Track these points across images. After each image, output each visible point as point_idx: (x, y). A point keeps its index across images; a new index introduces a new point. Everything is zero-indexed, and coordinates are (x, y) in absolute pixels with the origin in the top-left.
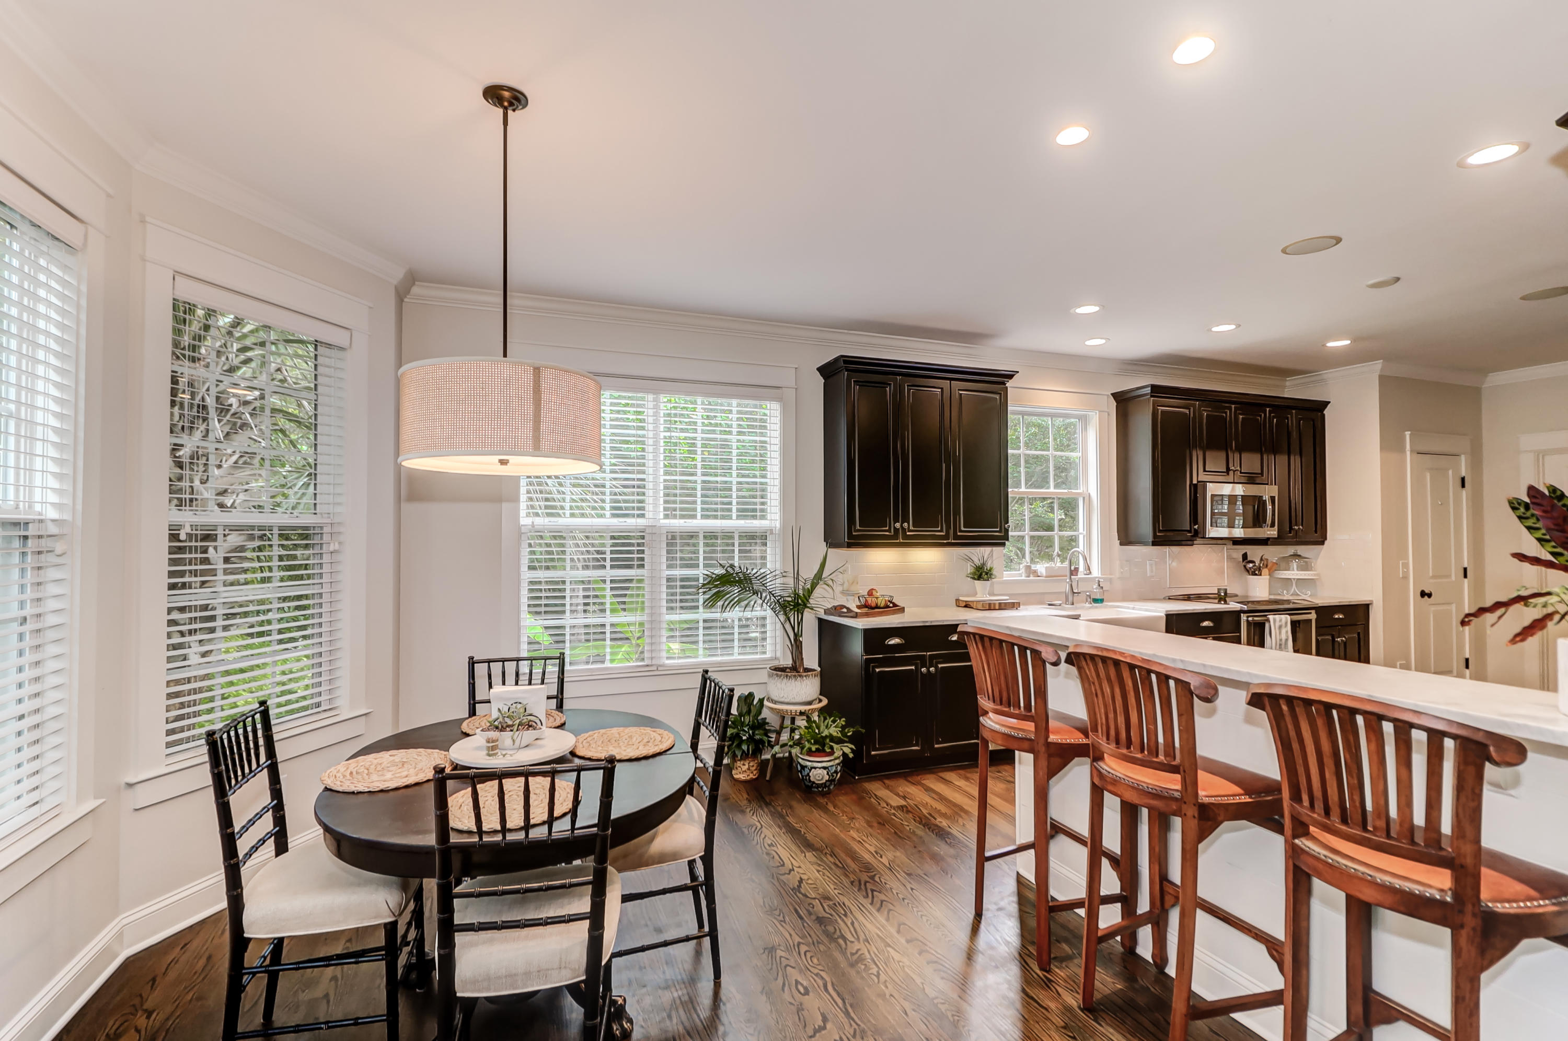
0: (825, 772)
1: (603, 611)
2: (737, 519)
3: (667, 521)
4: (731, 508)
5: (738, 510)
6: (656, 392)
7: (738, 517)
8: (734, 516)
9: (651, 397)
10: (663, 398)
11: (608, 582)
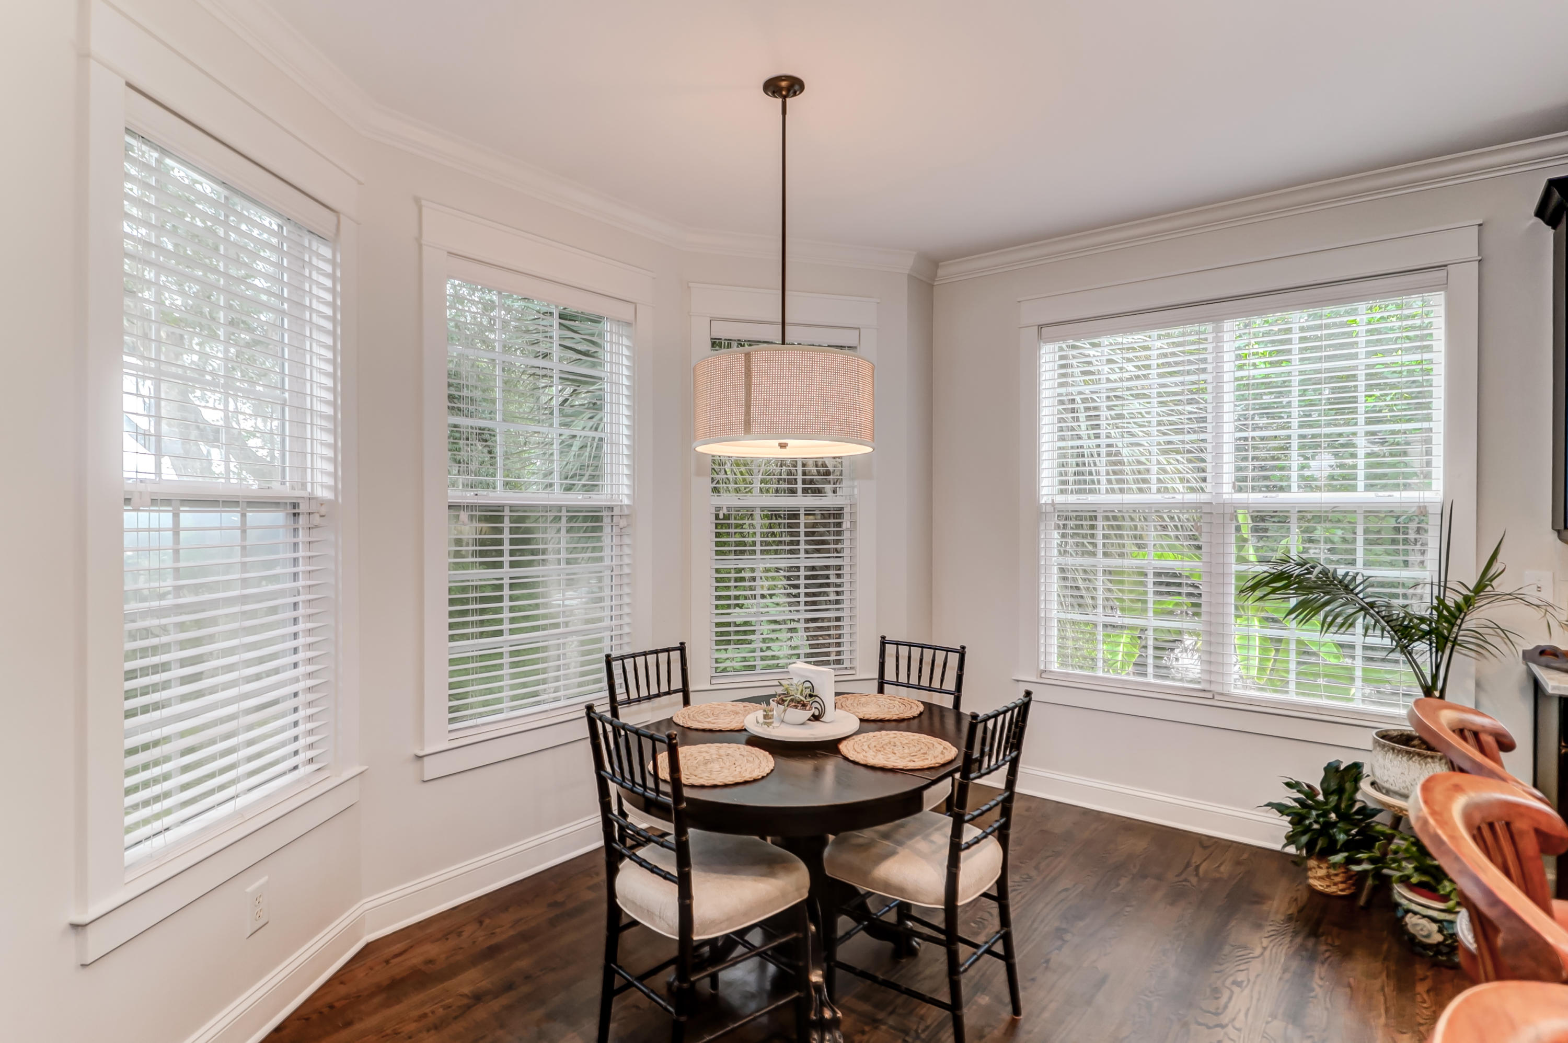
0: (1435, 927)
1: (1145, 610)
2: (1365, 491)
3: (1242, 496)
4: (1356, 474)
5: (1368, 477)
6: (1217, 319)
7: (1369, 488)
8: (1361, 485)
9: (1209, 327)
10: (1228, 325)
11: (1151, 576)
